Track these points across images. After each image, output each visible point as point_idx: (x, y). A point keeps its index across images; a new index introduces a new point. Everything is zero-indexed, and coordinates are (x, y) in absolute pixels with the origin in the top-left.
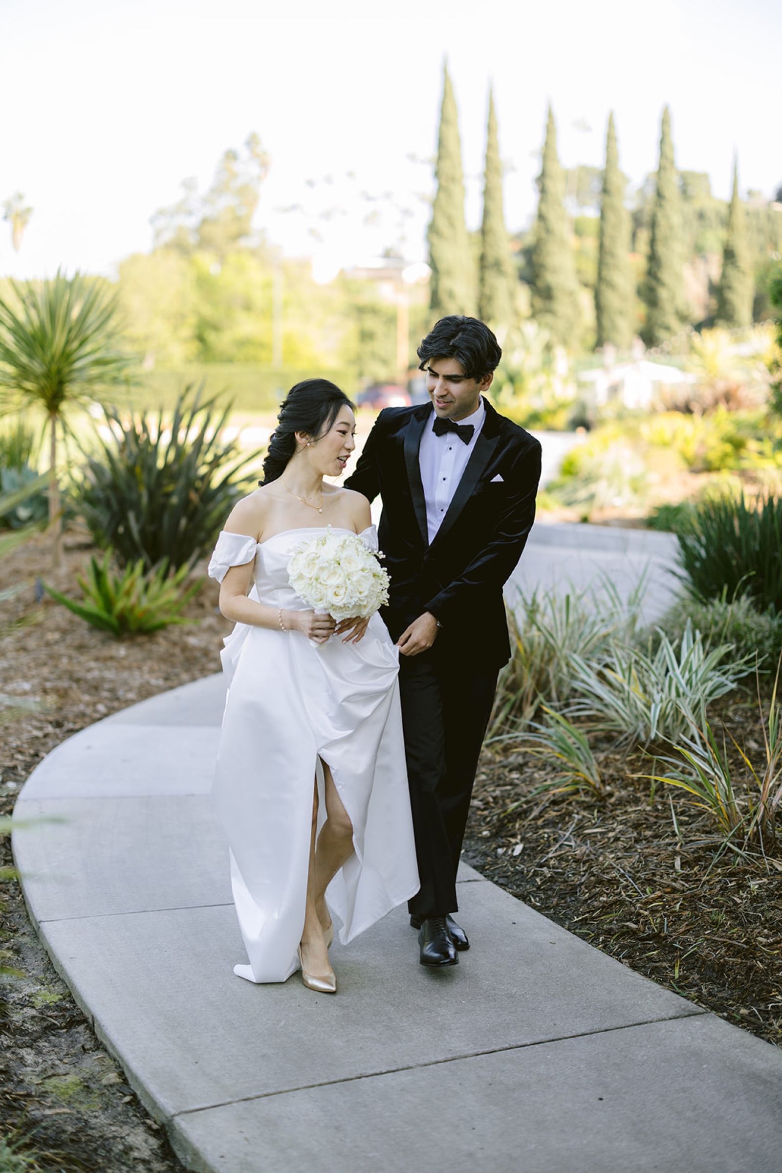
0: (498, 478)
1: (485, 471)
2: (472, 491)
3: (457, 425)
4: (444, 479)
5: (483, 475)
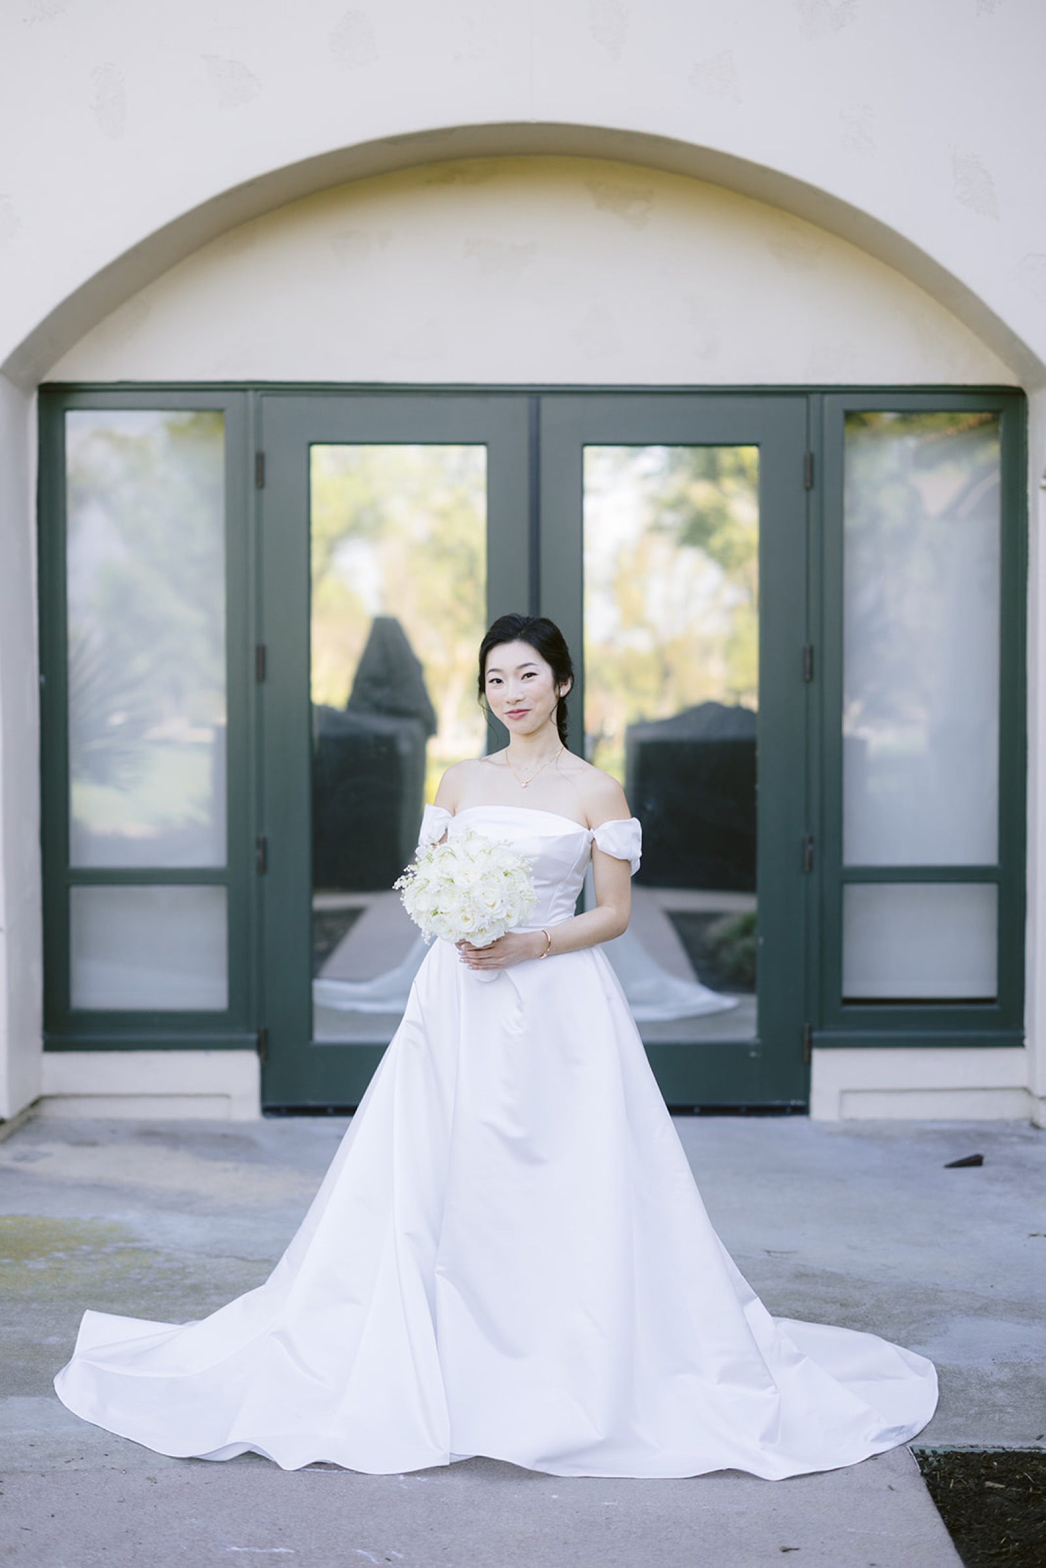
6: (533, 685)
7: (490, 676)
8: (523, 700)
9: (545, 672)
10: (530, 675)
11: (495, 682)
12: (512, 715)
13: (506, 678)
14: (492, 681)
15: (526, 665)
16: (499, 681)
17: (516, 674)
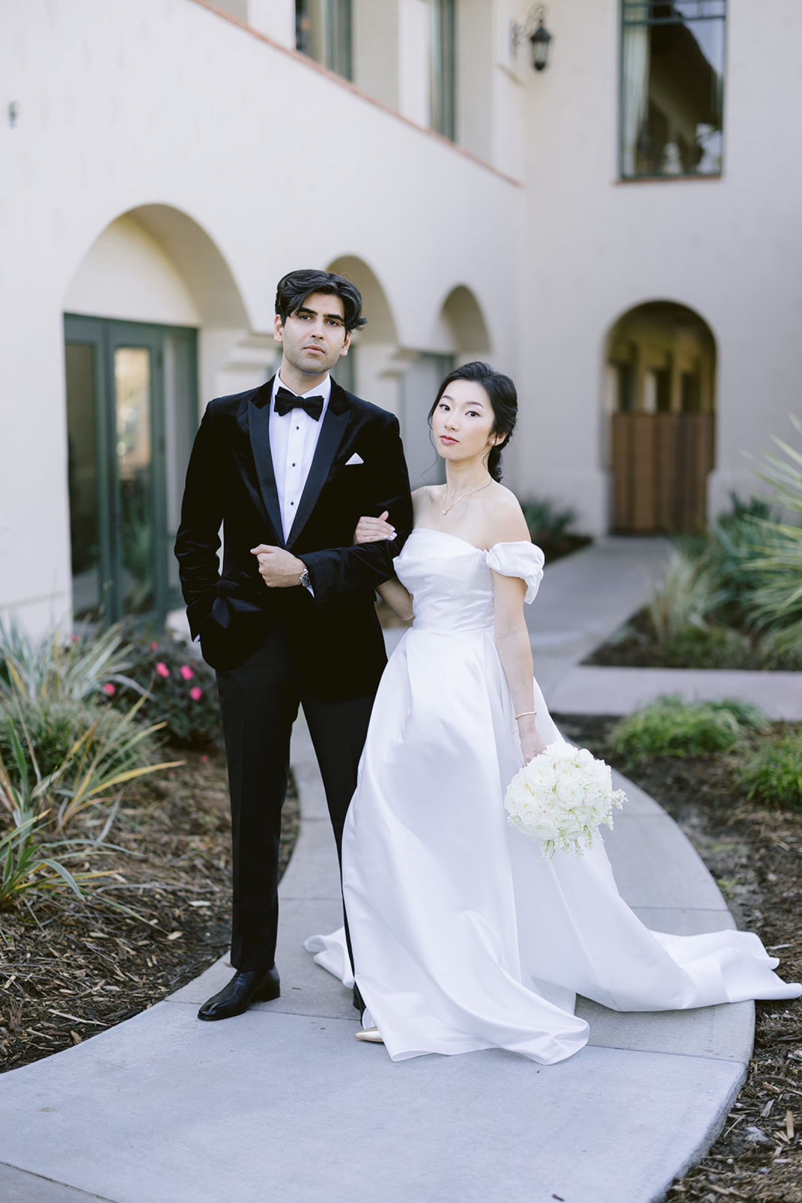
0: (355, 459)
1: (339, 451)
2: (324, 477)
3: (302, 398)
4: (294, 465)
5: (336, 457)
6: (470, 424)
7: (443, 401)
8: (457, 431)
9: (487, 418)
10: (474, 414)
11: (444, 407)
12: (444, 439)
13: (454, 407)
14: (442, 406)
15: (474, 403)
16: (448, 409)
17: (463, 407)
